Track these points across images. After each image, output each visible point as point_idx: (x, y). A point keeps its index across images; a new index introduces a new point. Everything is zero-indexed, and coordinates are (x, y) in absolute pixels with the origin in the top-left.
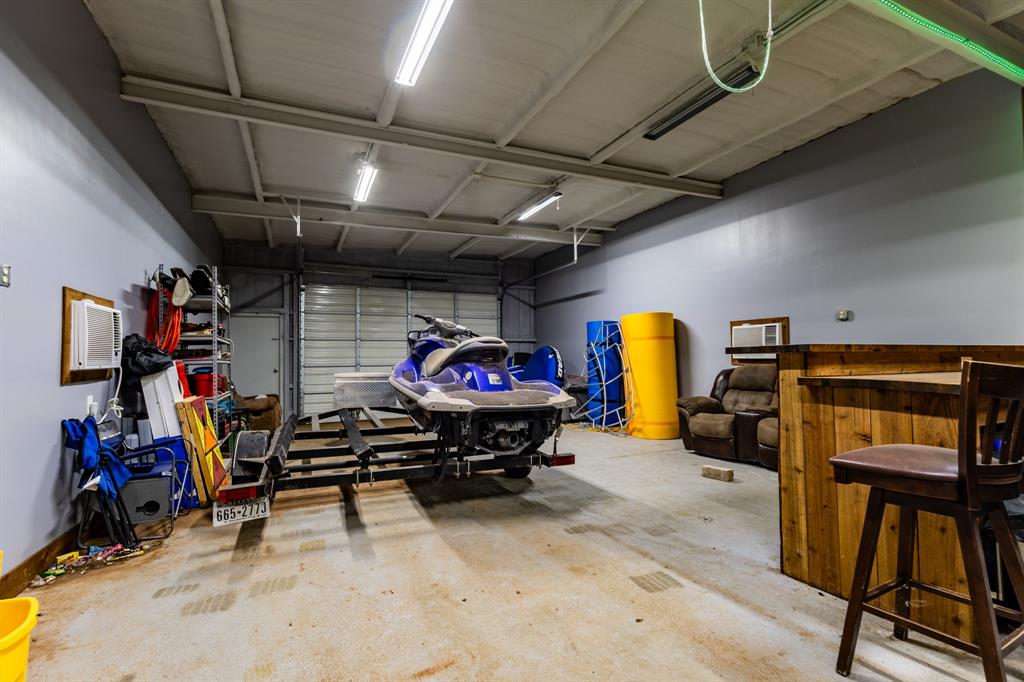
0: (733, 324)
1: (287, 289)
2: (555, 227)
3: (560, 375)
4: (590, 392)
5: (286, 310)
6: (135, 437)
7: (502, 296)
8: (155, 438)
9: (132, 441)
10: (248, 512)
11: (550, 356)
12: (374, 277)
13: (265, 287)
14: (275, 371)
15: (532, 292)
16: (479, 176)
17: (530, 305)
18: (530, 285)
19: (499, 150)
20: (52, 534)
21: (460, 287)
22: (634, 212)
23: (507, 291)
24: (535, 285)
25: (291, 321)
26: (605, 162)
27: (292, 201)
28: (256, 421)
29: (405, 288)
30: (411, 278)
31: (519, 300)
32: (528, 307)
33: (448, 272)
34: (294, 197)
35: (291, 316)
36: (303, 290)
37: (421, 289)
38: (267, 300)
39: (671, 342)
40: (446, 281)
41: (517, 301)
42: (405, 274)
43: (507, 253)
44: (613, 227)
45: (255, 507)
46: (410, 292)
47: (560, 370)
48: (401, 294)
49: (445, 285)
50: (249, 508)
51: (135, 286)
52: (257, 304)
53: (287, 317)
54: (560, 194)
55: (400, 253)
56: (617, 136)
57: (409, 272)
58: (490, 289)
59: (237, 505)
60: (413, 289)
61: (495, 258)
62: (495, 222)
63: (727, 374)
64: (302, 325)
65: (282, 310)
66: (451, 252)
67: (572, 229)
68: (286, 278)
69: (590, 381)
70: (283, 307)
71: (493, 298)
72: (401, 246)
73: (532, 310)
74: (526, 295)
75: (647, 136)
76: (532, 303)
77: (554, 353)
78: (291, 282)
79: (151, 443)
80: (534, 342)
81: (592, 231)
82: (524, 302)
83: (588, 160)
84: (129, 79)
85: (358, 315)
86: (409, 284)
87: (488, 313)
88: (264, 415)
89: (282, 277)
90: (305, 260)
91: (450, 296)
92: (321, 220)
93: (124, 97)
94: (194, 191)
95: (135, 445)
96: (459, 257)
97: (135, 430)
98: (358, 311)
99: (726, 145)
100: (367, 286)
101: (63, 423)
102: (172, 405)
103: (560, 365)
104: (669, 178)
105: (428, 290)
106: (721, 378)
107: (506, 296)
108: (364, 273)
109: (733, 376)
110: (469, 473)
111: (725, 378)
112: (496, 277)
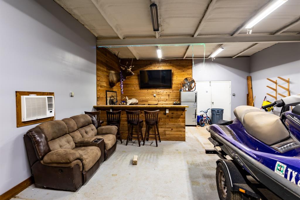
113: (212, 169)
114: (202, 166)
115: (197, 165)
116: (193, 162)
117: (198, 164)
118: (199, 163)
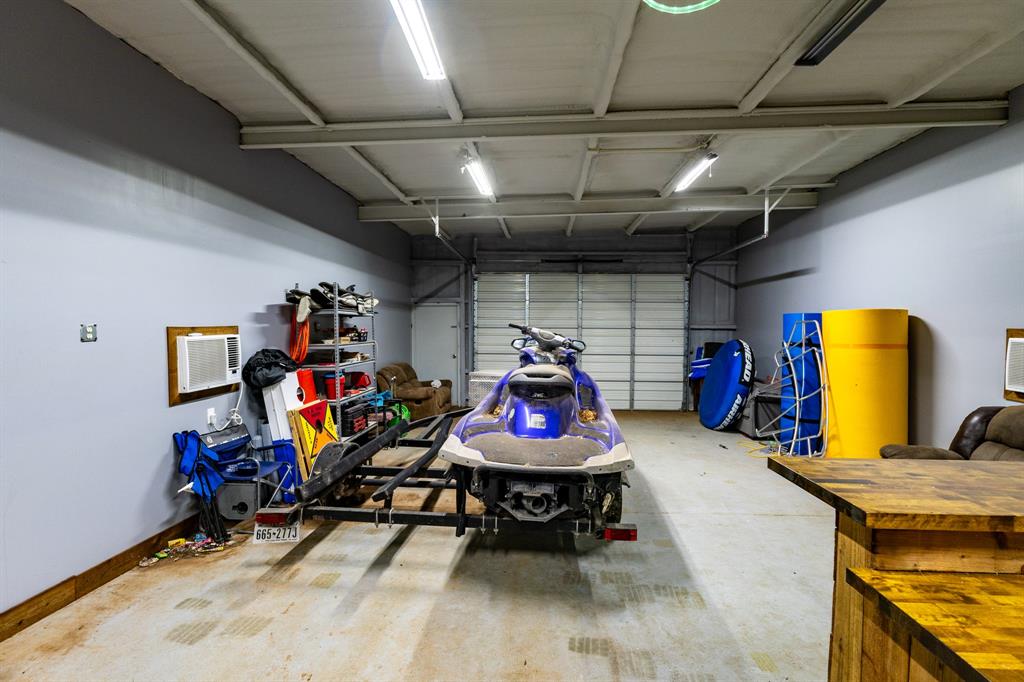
0: (1011, 333)
1: (462, 278)
2: (742, 191)
3: (747, 379)
4: (783, 405)
5: (462, 299)
6: (259, 438)
7: (692, 274)
8: (274, 440)
9: (257, 441)
10: (281, 535)
11: (736, 354)
12: (543, 261)
13: (445, 277)
14: (454, 357)
15: (733, 268)
16: (596, 153)
17: (730, 285)
18: (731, 259)
19: (599, 121)
20: (168, 522)
21: (639, 267)
22: (859, 159)
23: (697, 267)
24: (737, 260)
25: (466, 309)
26: (760, 106)
27: (432, 202)
28: (418, 409)
29: (576, 272)
30: (584, 260)
31: (715, 278)
32: (727, 287)
33: (626, 250)
34: (432, 198)
35: (466, 304)
36: (476, 280)
37: (594, 272)
38: (446, 291)
39: (902, 355)
40: (621, 261)
41: (712, 281)
42: (576, 256)
43: (695, 223)
44: (832, 181)
45: (288, 531)
46: (580, 276)
47: (746, 372)
48: (572, 278)
49: (621, 266)
50: (282, 531)
51: (270, 307)
52: (440, 294)
53: (463, 305)
54: (715, 156)
55: (569, 233)
56: (765, 69)
57: (580, 255)
58: (678, 267)
59: (274, 526)
60: (585, 272)
61: (684, 230)
62: (657, 194)
63: (988, 414)
64: (476, 313)
65: (458, 299)
66: (626, 228)
67: (762, 191)
68: (462, 269)
69: (784, 390)
70: (459, 296)
71: (679, 278)
72: (567, 227)
73: (732, 290)
74: (724, 271)
75: (801, 62)
76: (733, 282)
77: (742, 350)
78: (466, 272)
79: (271, 444)
80: (734, 330)
81: (793, 190)
82: (722, 281)
83: (736, 108)
84: (245, 130)
85: (527, 302)
86: (580, 268)
87: (673, 296)
88: (423, 404)
89: (459, 267)
90: (478, 249)
91: (626, 278)
92: (464, 216)
93: (242, 147)
94: (360, 203)
95: (259, 445)
96: (635, 233)
97: (259, 432)
98: (527, 298)
99: (984, 39)
100: (537, 272)
101: (175, 436)
102: (285, 414)
103: (748, 366)
104: (887, 108)
105: (601, 272)
106: (976, 419)
107: (697, 275)
108: (534, 259)
109: (996, 419)
110: (496, 530)
111: (981, 421)
112: (684, 253)
113: (614, 578)
114: (644, 586)
115: (664, 588)
116: (680, 602)
117: (659, 594)
118: (657, 598)
